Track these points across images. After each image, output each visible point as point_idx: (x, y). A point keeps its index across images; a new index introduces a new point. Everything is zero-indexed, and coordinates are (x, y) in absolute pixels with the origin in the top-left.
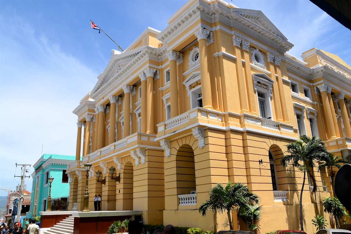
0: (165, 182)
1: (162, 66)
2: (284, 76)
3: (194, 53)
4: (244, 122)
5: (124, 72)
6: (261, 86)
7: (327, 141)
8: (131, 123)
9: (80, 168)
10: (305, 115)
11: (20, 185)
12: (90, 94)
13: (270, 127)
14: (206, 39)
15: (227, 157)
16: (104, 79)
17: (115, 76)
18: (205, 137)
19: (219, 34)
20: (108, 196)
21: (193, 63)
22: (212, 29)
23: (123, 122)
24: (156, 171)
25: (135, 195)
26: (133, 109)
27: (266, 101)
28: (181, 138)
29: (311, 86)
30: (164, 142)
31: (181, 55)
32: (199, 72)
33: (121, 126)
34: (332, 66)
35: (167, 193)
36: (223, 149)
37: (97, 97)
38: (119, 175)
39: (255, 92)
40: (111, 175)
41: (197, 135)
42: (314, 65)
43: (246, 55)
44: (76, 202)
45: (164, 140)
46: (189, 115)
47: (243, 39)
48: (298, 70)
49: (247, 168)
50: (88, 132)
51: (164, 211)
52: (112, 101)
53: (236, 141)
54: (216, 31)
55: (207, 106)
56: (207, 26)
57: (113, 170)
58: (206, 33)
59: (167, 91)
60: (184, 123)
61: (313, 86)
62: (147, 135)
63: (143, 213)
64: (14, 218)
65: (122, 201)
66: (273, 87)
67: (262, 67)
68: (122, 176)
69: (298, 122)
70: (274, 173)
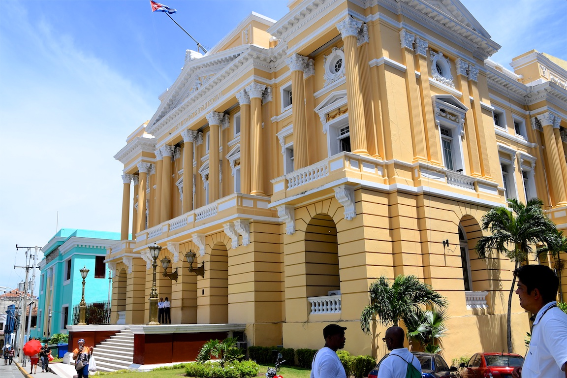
0: (286, 276)
1: (276, 79)
2: (483, 99)
3: (334, 59)
4: (419, 177)
5: (209, 89)
6: (445, 117)
7: (550, 210)
8: (220, 176)
9: (131, 252)
10: (516, 165)
11: (24, 281)
12: (145, 126)
13: (461, 186)
14: (356, 35)
15: (391, 235)
16: (171, 101)
17: (192, 96)
18: (357, 202)
19: (378, 27)
20: (182, 301)
21: (333, 76)
22: (366, 19)
23: (207, 175)
24: (268, 257)
25: (231, 299)
26: (224, 153)
27: (454, 142)
28: (314, 203)
29: (526, 116)
30: (284, 209)
31: (311, 62)
32: (345, 91)
33: (201, 181)
34: (562, 82)
35: (288, 294)
36: (385, 223)
37: (158, 132)
38: (202, 264)
39: (437, 127)
40: (189, 265)
41: (343, 198)
42: (531, 79)
43: (423, 64)
44: (124, 310)
45: (284, 206)
46: (329, 164)
47: (418, 37)
48: (506, 89)
49: (425, 254)
50: (143, 192)
51: (284, 324)
52: (187, 139)
53: (406, 208)
54: (373, 22)
55: (359, 150)
56: (358, 13)
57: (192, 255)
58: (356, 26)
59: (285, 123)
60: (319, 178)
61: (531, 117)
62: (252, 198)
63: (246, 328)
64: (9, 338)
65: (208, 309)
66: (465, 119)
67: (448, 83)
68: (207, 266)
69: (504, 177)
70: (466, 262)
